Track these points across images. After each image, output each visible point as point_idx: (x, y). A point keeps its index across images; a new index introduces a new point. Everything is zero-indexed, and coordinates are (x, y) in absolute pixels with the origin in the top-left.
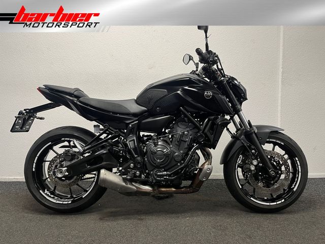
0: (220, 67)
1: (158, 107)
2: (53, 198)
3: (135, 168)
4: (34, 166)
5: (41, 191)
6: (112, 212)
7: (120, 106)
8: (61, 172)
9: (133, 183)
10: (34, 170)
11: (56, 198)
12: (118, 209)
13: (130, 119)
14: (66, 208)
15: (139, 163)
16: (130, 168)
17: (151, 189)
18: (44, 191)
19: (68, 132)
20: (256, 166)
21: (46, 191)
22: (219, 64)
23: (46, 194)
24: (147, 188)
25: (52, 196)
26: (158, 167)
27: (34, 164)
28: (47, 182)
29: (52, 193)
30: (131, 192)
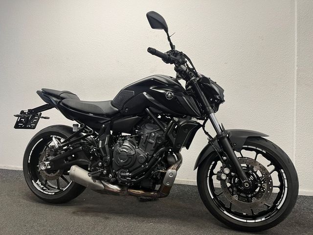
0: (191, 66)
1: (127, 108)
2: (42, 188)
3: (102, 167)
4: (29, 159)
5: (33, 181)
6: (89, 208)
7: (96, 107)
8: (45, 165)
9: (103, 182)
10: (29, 162)
11: (45, 188)
12: (96, 206)
13: (103, 119)
14: (50, 198)
15: (106, 162)
16: (98, 167)
17: (119, 189)
19: (55, 130)
20: (227, 175)
21: (38, 182)
22: (188, 63)
23: (37, 184)
24: (115, 188)
26: (123, 167)
27: (30, 157)
30: (100, 190)
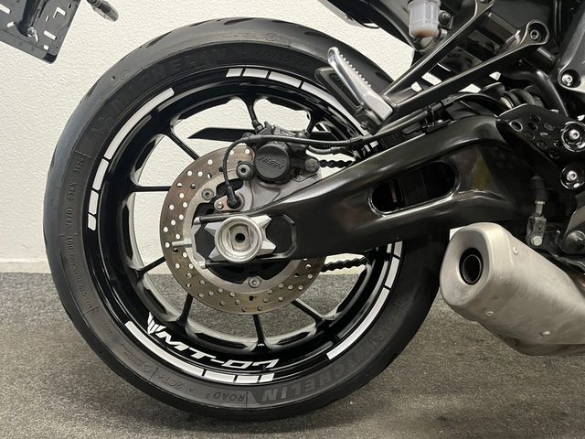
2: (186, 355)
4: (93, 208)
5: (130, 326)
8: (240, 238)
10: (92, 224)
11: (199, 355)
14: (256, 406)
18: (143, 325)
21: (153, 327)
23: (153, 337)
25: (181, 346)
27: (94, 197)
28: (147, 282)
29: (178, 330)
